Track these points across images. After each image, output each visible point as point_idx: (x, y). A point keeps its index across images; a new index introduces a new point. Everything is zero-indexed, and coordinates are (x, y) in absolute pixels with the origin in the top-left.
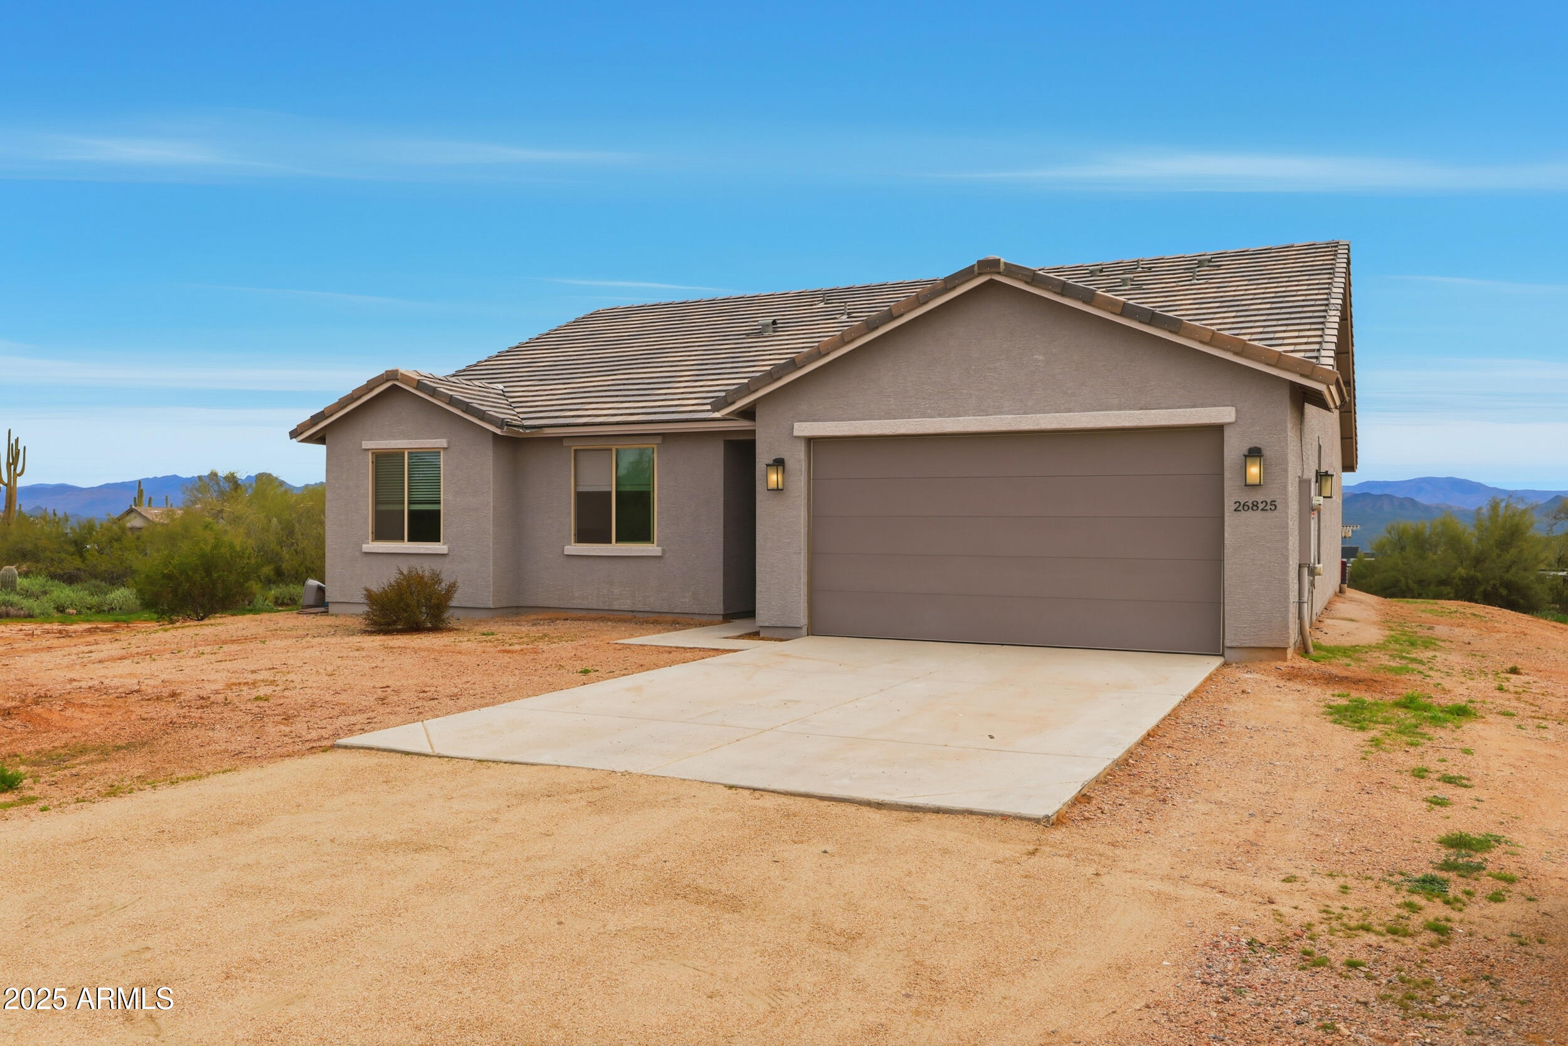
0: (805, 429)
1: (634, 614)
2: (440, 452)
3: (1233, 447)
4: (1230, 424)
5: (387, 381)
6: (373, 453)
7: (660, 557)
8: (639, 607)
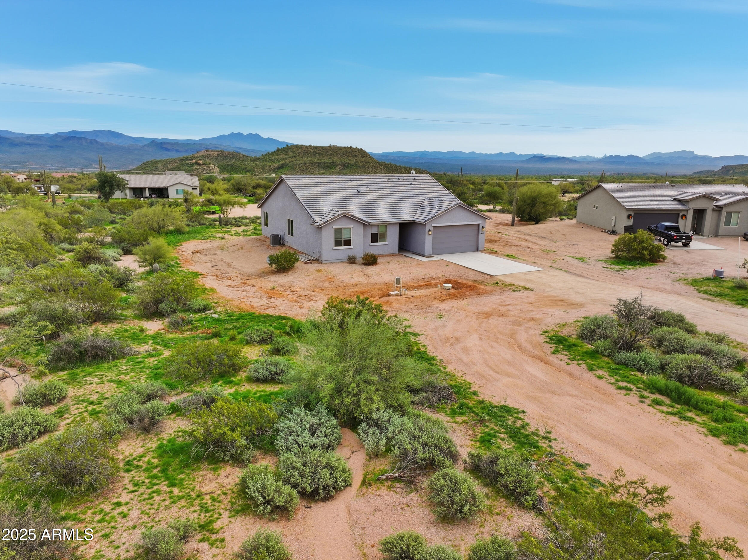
0: (434, 225)
2: (352, 228)
3: (481, 226)
4: (481, 223)
5: (343, 214)
6: (336, 229)
7: (387, 244)
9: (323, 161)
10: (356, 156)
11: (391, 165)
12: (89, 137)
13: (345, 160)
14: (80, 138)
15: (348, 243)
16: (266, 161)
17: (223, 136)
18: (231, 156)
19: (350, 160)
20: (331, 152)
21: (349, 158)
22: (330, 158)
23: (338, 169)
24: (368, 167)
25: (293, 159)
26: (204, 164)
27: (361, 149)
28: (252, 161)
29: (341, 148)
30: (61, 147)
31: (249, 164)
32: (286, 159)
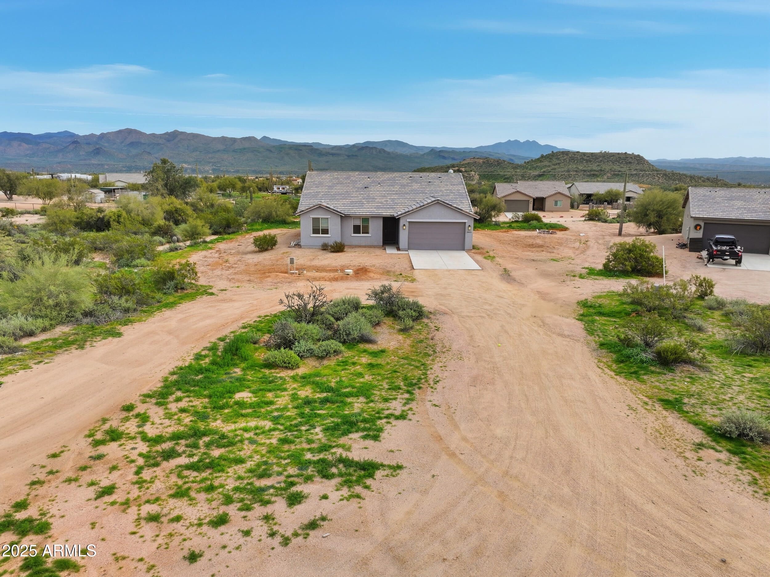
0: (408, 220)
2: (328, 219)
3: (467, 225)
4: (467, 222)
5: (319, 205)
6: (312, 218)
7: (371, 236)
8: (366, 245)
9: (589, 169)
10: (630, 163)
11: (673, 174)
12: (379, 147)
13: (616, 168)
14: (372, 148)
15: (325, 231)
16: (527, 168)
17: (500, 144)
18: (496, 163)
19: (622, 167)
20: (601, 159)
21: (622, 165)
22: (598, 165)
23: (606, 177)
24: (643, 176)
25: (556, 167)
26: (466, 171)
27: (639, 155)
28: (513, 168)
29: (613, 155)
30: (356, 156)
31: (509, 172)
32: (549, 166)
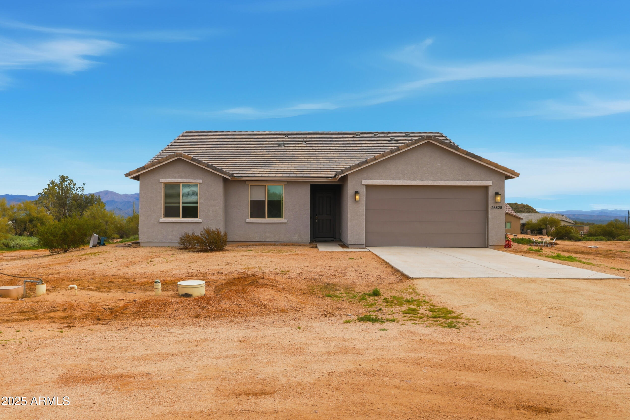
0: (365, 182)
1: (275, 243)
2: (198, 184)
3: (491, 192)
4: (491, 186)
5: (176, 156)
6: (164, 184)
7: (286, 223)
8: (277, 240)
15: (191, 212)
27: (527, 205)
